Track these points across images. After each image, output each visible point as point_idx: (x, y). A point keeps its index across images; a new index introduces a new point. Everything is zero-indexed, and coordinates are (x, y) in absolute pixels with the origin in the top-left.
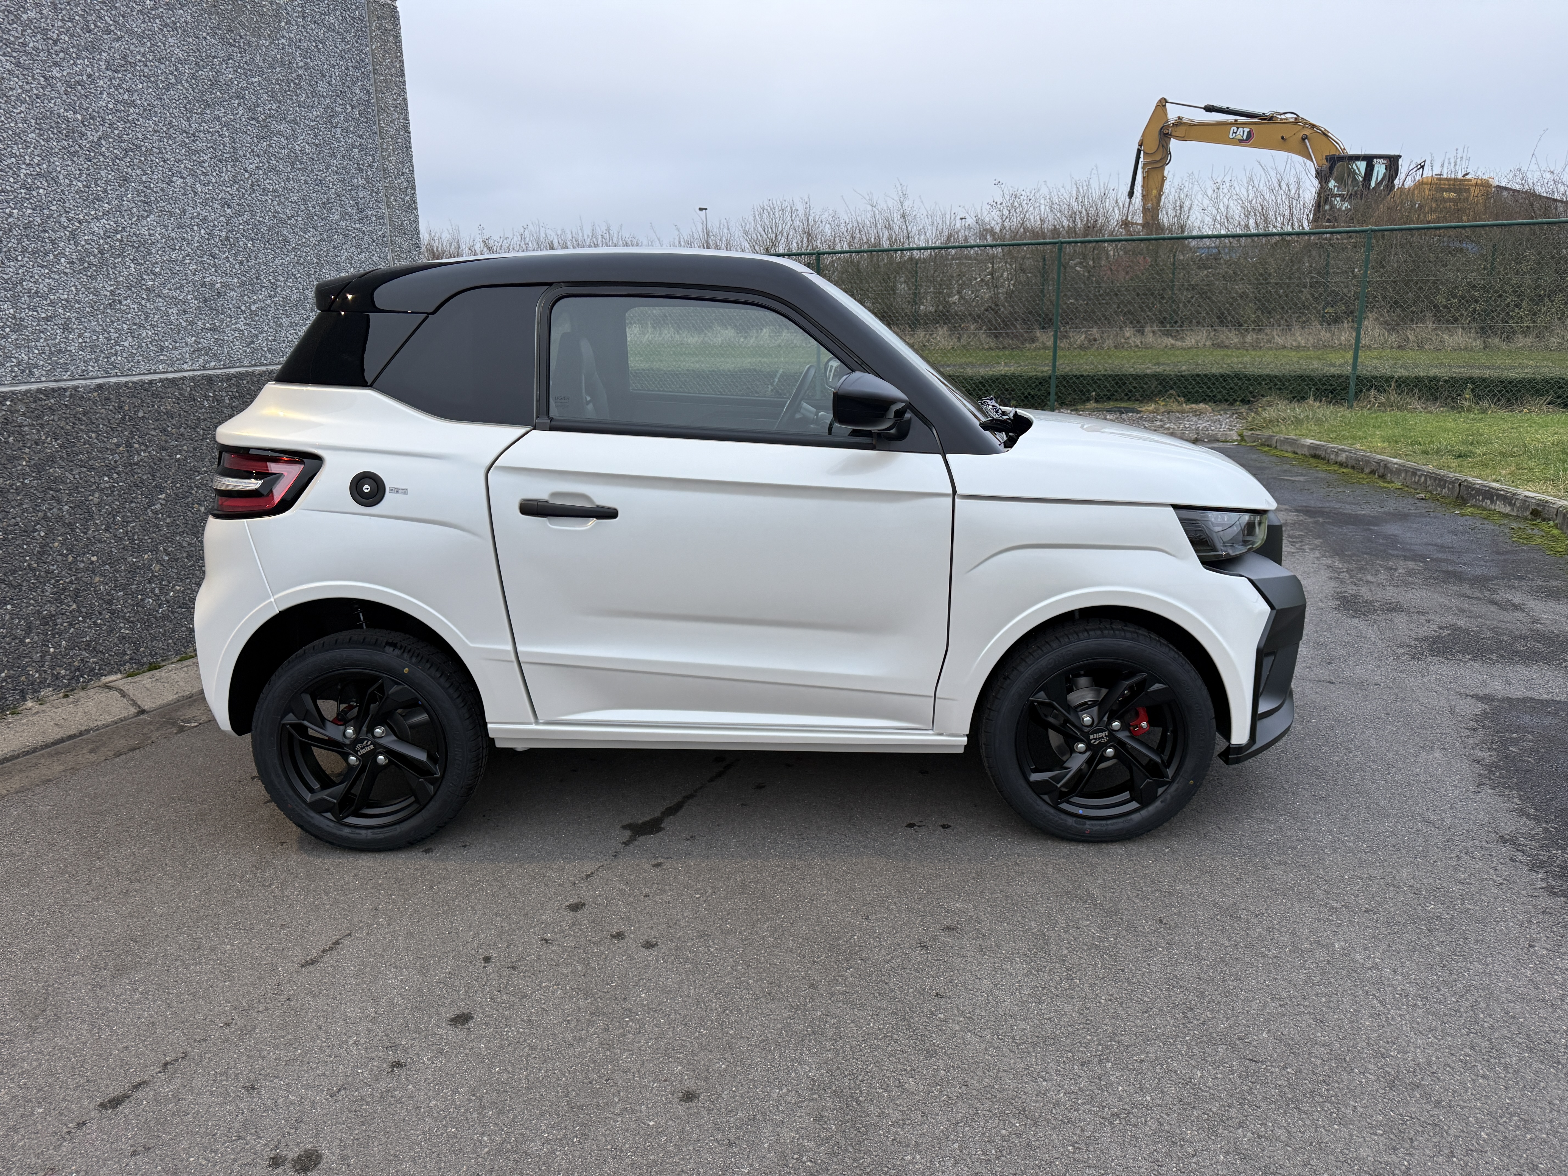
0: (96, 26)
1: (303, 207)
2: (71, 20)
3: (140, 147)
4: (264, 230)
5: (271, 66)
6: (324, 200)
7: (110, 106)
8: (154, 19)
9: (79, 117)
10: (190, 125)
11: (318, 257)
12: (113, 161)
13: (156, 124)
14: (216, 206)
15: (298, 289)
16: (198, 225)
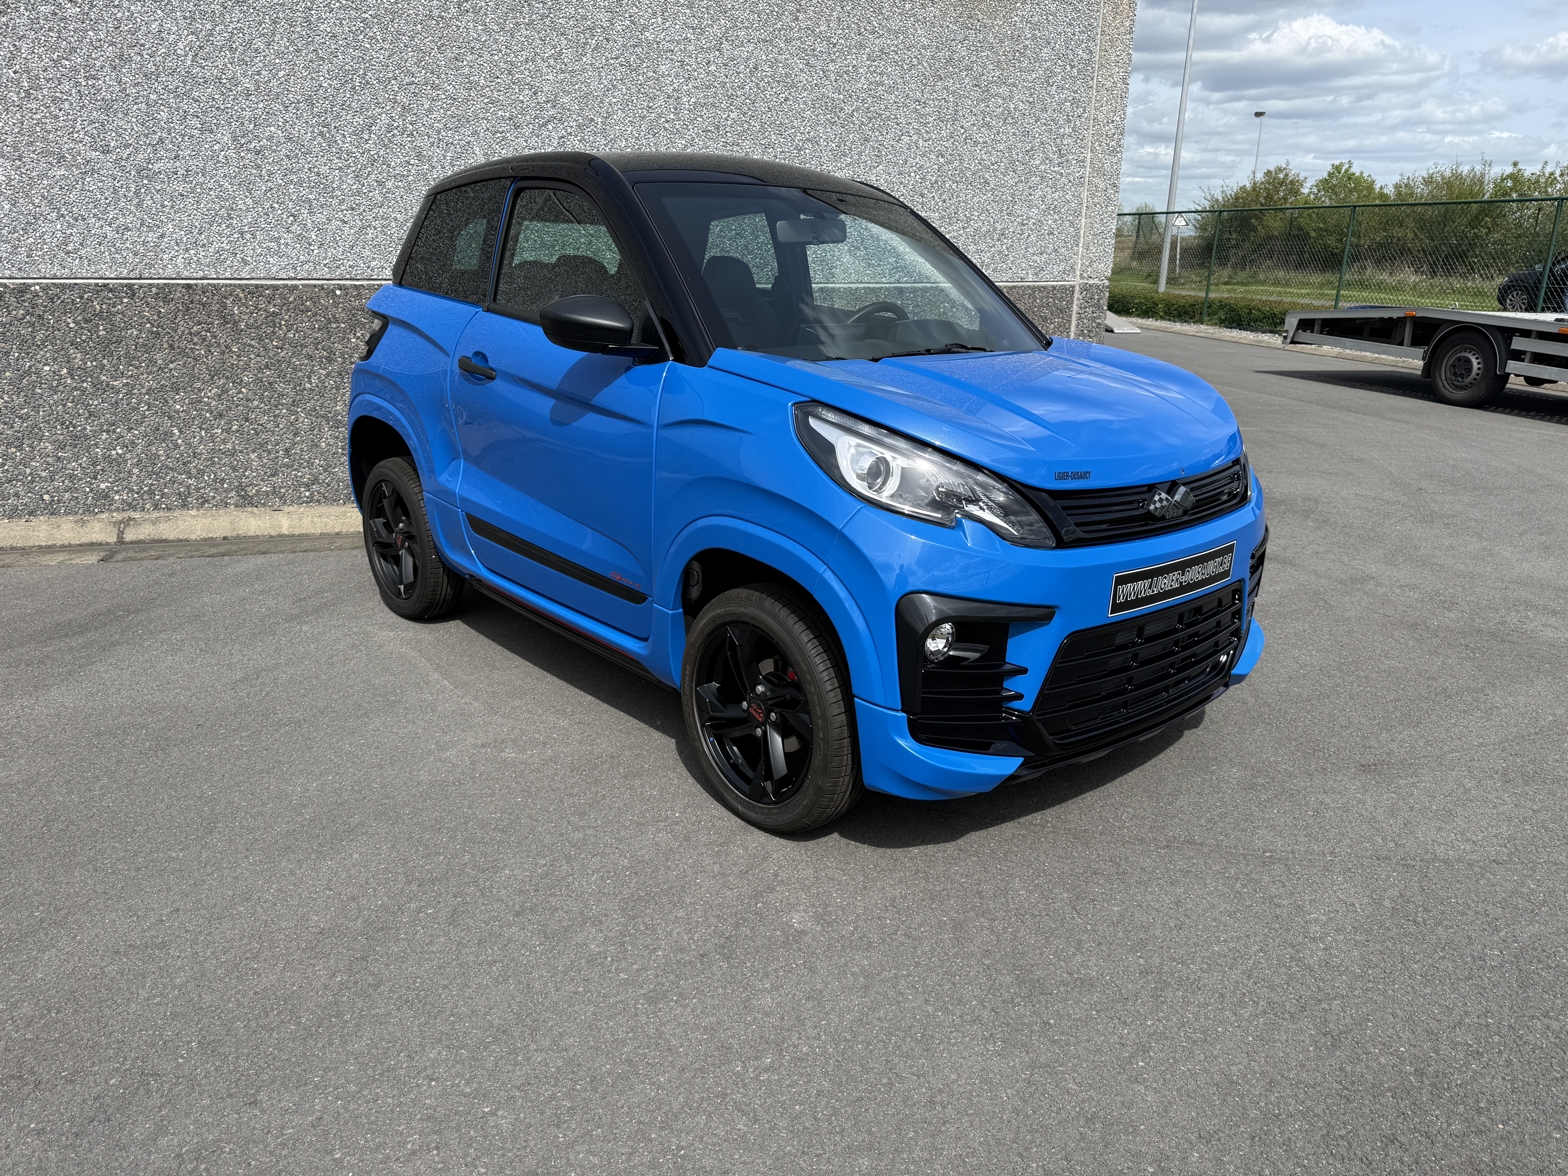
0: (865, 29)
1: (1007, 155)
2: (848, 28)
3: (881, 115)
4: (968, 174)
5: (1002, 41)
6: (1028, 148)
7: (865, 87)
8: (909, 17)
9: (841, 96)
10: (923, 96)
11: (1013, 195)
12: (860, 126)
13: (897, 97)
14: (931, 156)
15: (989, 222)
16: (915, 172)
